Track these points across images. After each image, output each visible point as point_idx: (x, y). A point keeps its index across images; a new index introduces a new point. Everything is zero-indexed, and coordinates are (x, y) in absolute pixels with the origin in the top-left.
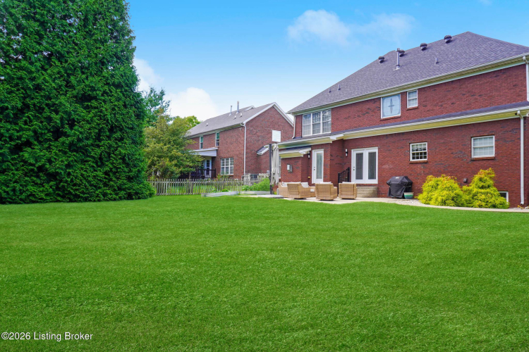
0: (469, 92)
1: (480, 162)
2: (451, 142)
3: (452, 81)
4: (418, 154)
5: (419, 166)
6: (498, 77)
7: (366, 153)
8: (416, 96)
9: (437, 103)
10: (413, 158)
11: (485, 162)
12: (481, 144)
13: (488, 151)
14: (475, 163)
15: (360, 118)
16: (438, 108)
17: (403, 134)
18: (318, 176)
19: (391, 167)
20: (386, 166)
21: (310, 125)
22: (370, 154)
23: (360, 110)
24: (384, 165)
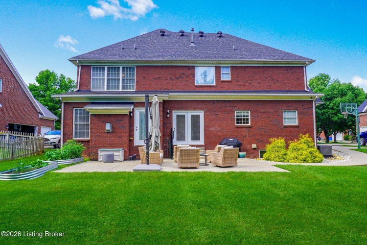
0: (270, 77)
1: (290, 128)
2: (270, 112)
3: (258, 66)
4: (241, 119)
5: (244, 129)
6: (288, 71)
7: (188, 115)
8: (229, 71)
9: (247, 81)
10: (238, 123)
11: (292, 128)
12: (289, 115)
13: (293, 121)
14: (287, 129)
15: (173, 81)
16: (247, 84)
17: (229, 101)
18: (142, 137)
19: (218, 129)
20: (213, 129)
21: (104, 79)
22: (193, 117)
23: (173, 73)
24: (211, 127)
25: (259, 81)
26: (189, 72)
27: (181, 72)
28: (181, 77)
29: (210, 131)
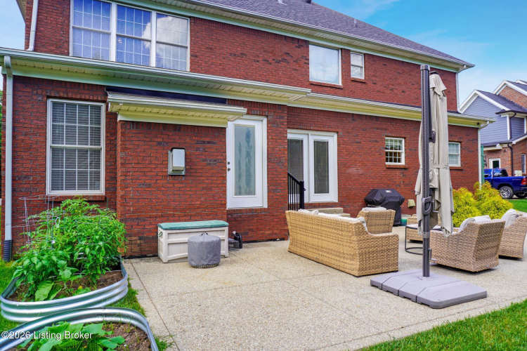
4: (391, 154)
5: (397, 173)
8: (361, 62)
9: (388, 85)
10: (387, 160)
12: (450, 150)
13: (457, 159)
15: (269, 66)
16: (388, 91)
17: (377, 118)
18: (240, 187)
19: (361, 172)
20: (353, 170)
21: (109, 34)
22: (317, 144)
23: (270, 50)
24: (349, 167)
25: (404, 88)
26: (298, 52)
27: (285, 49)
28: (284, 60)
29: (349, 174)
